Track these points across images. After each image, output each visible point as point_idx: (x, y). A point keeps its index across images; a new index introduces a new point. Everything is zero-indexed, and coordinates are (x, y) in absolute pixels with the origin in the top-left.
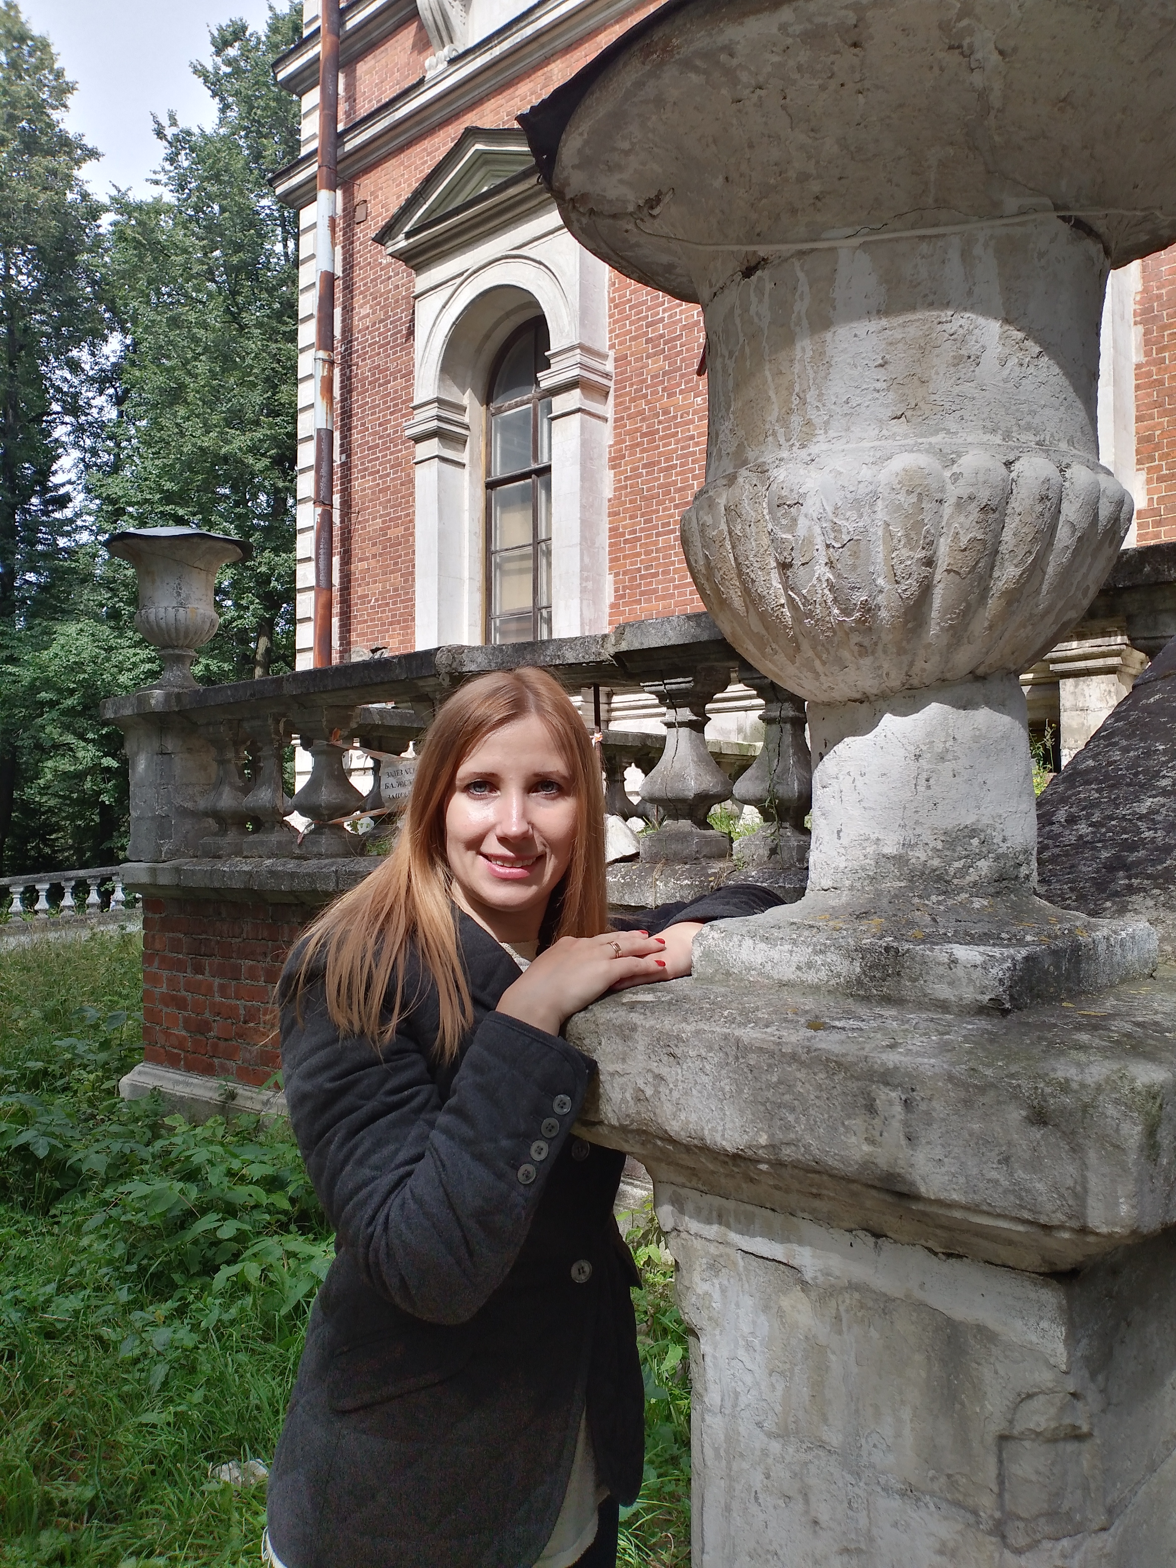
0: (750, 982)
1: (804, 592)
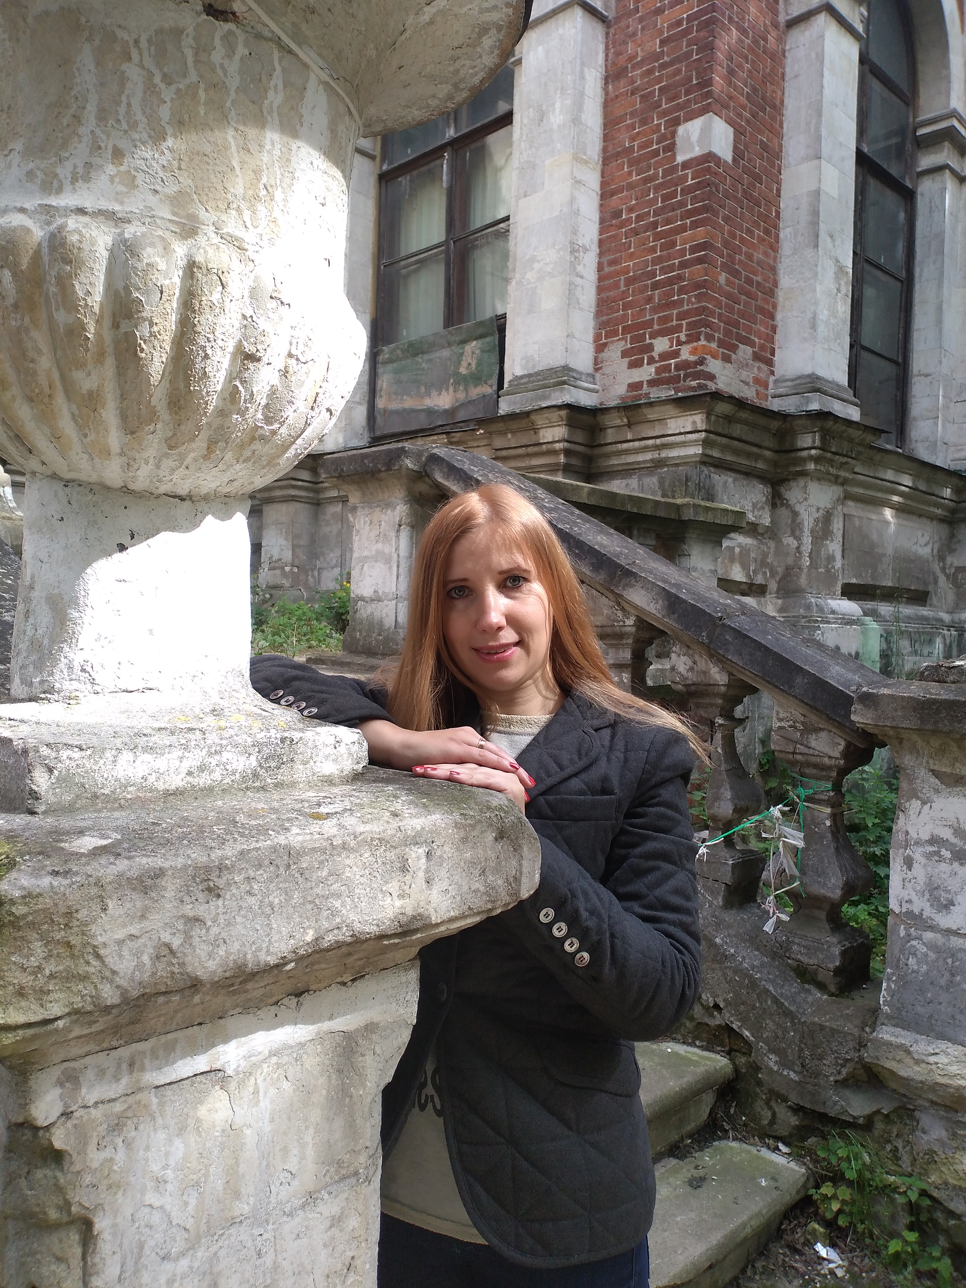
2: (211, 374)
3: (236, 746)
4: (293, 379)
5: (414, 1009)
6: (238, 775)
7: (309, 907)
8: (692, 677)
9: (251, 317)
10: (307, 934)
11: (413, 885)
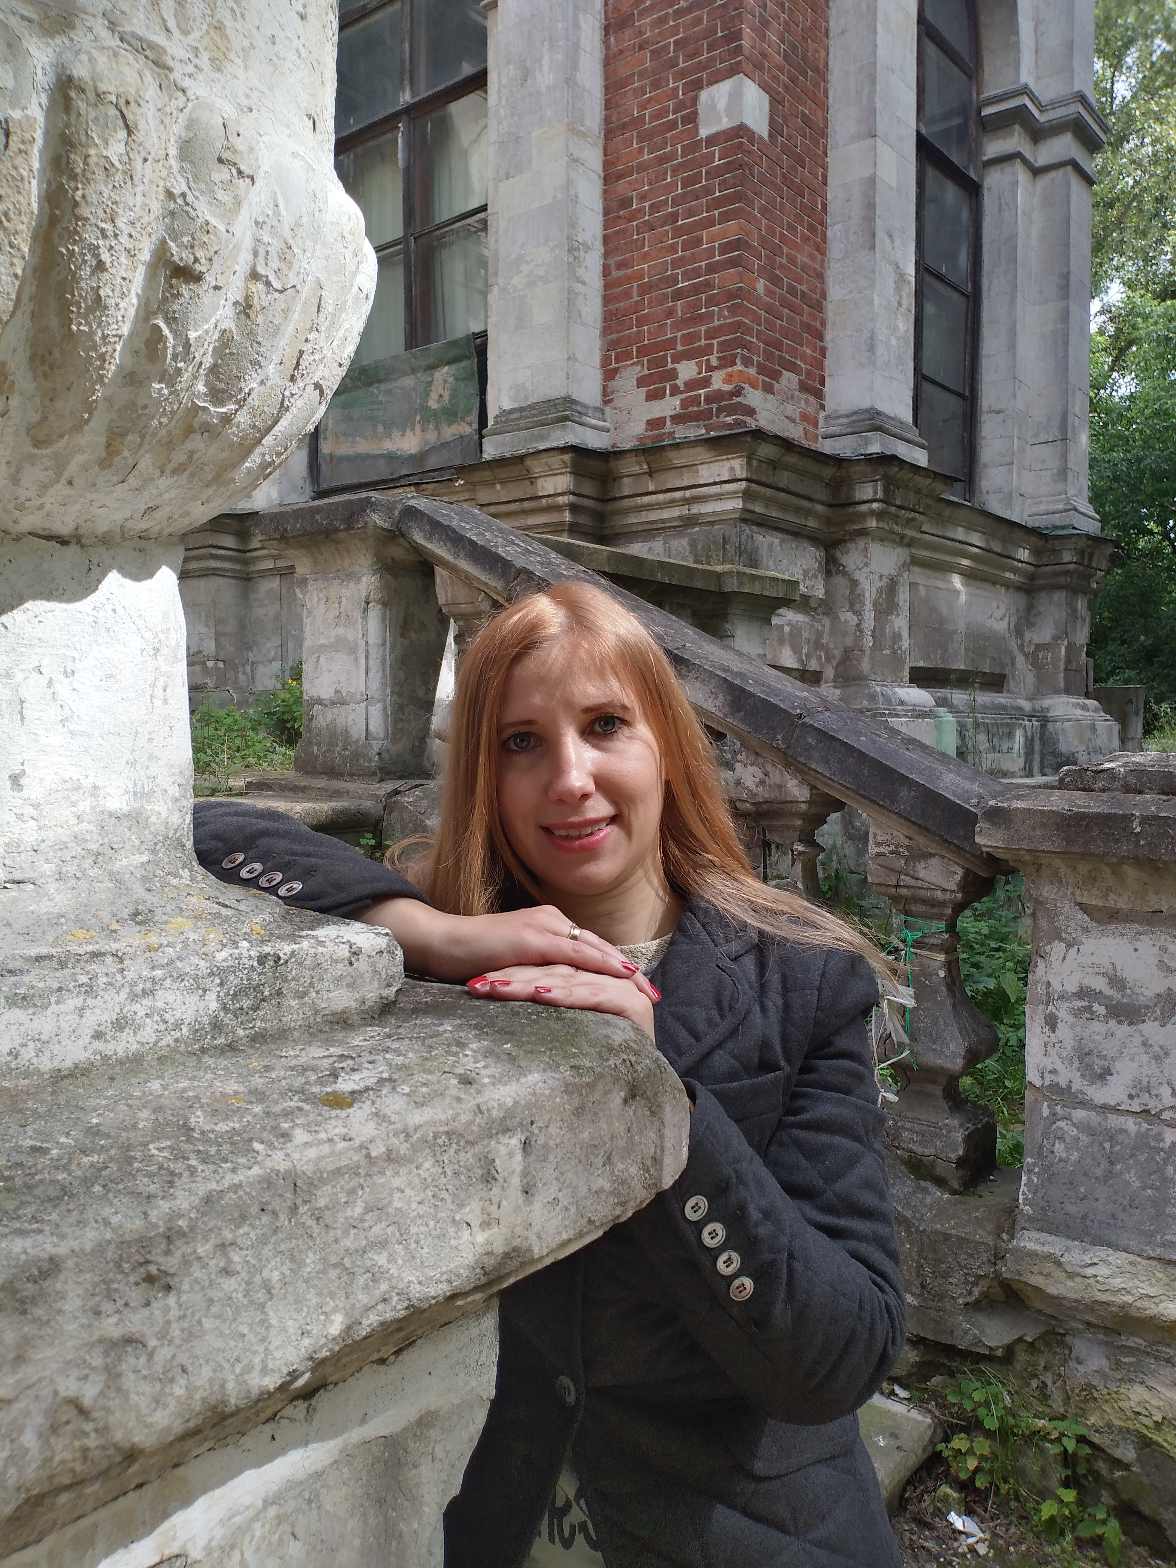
2: (111, 302)
3: (181, 978)
4: (260, 319)
5: (492, 1374)
6: (185, 1030)
7: (333, 1274)
8: (763, 793)
9: (183, 195)
10: (331, 1322)
11: (504, 1202)
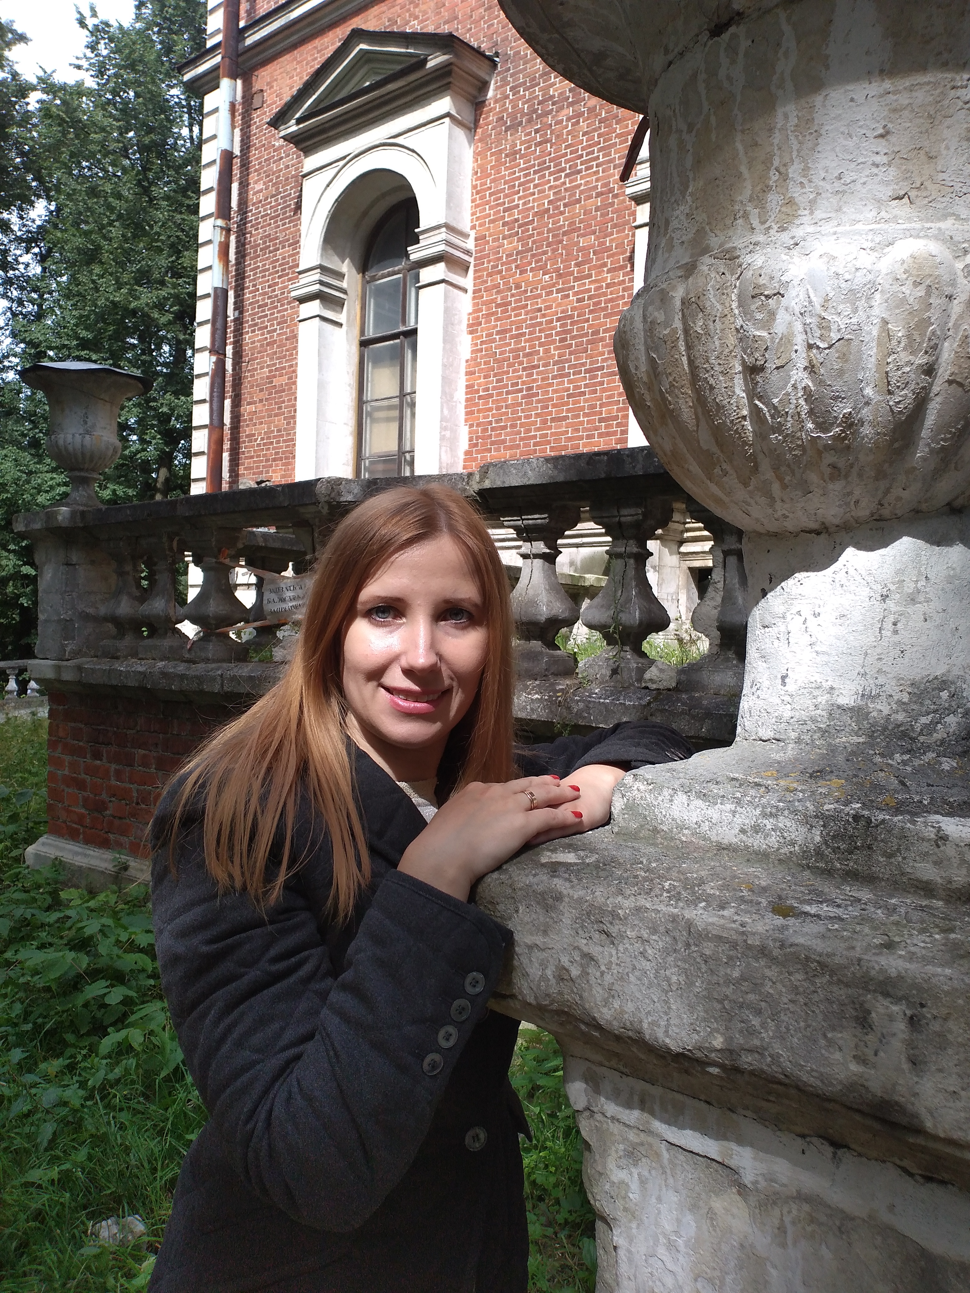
0: (682, 842)
1: (775, 401)
4: (822, 371)
10: (715, 1037)
11: (882, 1054)
